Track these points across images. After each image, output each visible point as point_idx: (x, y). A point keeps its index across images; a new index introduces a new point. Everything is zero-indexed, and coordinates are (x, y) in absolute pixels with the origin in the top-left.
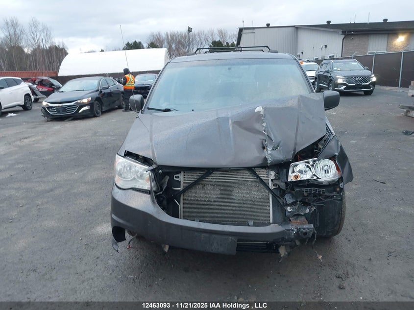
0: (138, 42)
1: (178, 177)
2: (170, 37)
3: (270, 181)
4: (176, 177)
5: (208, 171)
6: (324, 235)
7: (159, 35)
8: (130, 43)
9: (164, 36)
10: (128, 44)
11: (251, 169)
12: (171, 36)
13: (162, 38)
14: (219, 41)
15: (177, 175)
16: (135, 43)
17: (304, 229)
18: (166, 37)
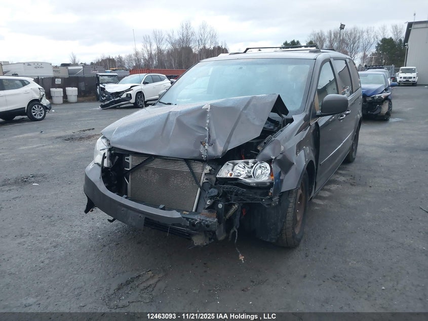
0: (296, 41)
1: (128, 159)
2: (333, 35)
3: (203, 174)
4: (126, 159)
5: (151, 158)
6: (268, 240)
7: (322, 33)
8: (288, 42)
9: (326, 34)
10: (286, 44)
11: (187, 161)
12: (334, 33)
13: (323, 37)
14: (391, 38)
15: (127, 158)
16: (293, 42)
17: (207, 221)
18: (328, 35)
